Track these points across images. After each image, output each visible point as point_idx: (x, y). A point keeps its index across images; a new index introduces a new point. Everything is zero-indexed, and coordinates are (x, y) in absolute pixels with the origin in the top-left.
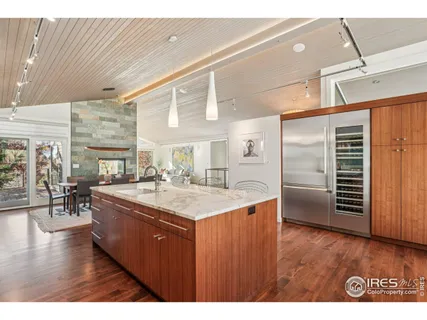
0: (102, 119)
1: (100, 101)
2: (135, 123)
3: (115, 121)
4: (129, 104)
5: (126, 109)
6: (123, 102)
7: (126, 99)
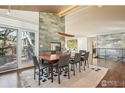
0: (52, 23)
1: (51, 14)
2: (64, 26)
3: (57, 24)
4: (62, 17)
5: (61, 20)
6: (60, 16)
7: (61, 15)
